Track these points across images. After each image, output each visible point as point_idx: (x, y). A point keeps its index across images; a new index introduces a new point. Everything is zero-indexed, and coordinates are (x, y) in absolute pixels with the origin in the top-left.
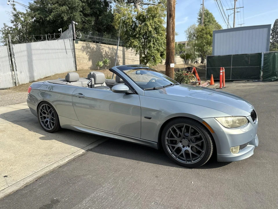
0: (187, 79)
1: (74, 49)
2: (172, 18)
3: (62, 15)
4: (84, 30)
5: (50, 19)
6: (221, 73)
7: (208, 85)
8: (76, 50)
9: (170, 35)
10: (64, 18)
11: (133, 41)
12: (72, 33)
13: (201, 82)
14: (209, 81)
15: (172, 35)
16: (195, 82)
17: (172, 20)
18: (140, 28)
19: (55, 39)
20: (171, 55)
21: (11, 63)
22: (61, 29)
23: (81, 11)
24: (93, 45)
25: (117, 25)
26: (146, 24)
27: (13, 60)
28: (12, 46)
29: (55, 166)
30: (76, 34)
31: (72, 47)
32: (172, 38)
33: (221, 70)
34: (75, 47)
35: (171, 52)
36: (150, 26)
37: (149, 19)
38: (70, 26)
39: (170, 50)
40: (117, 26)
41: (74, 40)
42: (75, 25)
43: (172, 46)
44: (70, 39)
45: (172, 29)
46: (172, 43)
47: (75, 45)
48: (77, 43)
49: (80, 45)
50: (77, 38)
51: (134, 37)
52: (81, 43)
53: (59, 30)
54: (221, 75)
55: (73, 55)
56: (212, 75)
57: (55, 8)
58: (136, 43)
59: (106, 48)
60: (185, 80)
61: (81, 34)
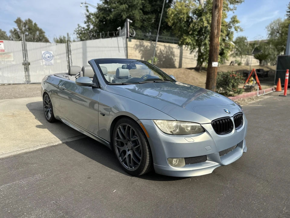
0: (234, 81)
1: (127, 47)
2: (217, 10)
3: (122, 14)
4: (143, 28)
5: (110, 18)
6: (287, 76)
7: (272, 91)
8: (128, 48)
9: (214, 29)
10: (123, 17)
11: (185, 38)
12: (126, 31)
13: (262, 86)
14: (276, 86)
15: (216, 29)
16: (250, 85)
17: (218, 12)
18: (195, 24)
19: (108, 37)
20: (215, 52)
21: (68, 59)
22: (120, 28)
23: (141, 9)
24: (147, 44)
25: (170, 21)
26: (201, 20)
27: (70, 56)
28: (70, 44)
29: (24, 151)
30: (130, 32)
31: (125, 46)
32: (216, 33)
33: (287, 73)
34: (128, 45)
35: (214, 48)
36: (206, 22)
37: (206, 13)
38: (125, 24)
39: (213, 47)
40: (170, 23)
41: (127, 38)
42: (130, 22)
43: (216, 42)
44: (124, 37)
45: (217, 23)
46: (216, 39)
47: (129, 43)
48: (130, 41)
49: (133, 43)
50: (130, 36)
51: (187, 34)
52: (134, 42)
53: (118, 29)
54: (287, 79)
55: (125, 54)
56: (280, 79)
57: (116, 7)
58: (189, 40)
59: (161, 47)
60: (231, 82)
61: (135, 32)
